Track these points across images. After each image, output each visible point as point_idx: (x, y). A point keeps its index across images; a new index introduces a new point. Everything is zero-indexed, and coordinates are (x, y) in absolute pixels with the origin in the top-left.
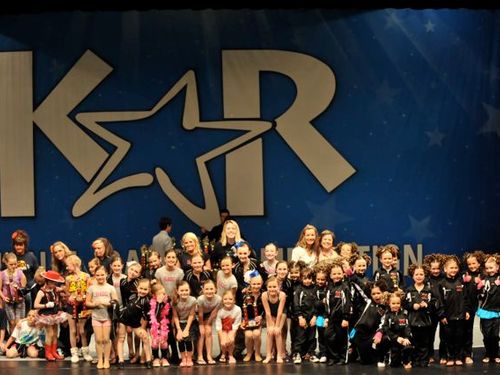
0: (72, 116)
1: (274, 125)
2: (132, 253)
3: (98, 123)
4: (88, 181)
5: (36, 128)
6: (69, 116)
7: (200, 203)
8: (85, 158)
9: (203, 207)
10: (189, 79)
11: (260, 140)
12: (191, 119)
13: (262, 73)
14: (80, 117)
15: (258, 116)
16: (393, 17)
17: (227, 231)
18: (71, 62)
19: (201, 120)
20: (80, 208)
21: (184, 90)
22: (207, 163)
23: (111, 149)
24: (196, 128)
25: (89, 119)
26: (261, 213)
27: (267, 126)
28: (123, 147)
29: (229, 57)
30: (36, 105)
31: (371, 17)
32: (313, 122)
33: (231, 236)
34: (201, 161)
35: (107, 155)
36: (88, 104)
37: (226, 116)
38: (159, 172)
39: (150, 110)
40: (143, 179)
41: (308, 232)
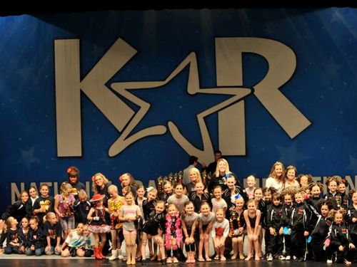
0: (108, 85)
1: (253, 90)
2: (152, 182)
3: (127, 90)
4: (120, 131)
5: (82, 94)
6: (105, 85)
7: (200, 147)
8: (118, 115)
9: (203, 150)
10: (191, 59)
11: (243, 101)
12: (193, 87)
13: (244, 54)
14: (114, 86)
15: (242, 85)
16: (337, 14)
17: (220, 166)
18: (107, 47)
19: (201, 87)
21: (188, 66)
22: (205, 118)
23: (136, 108)
24: (197, 94)
25: (120, 87)
26: (244, 154)
27: (248, 91)
28: (145, 107)
30: (82, 78)
31: (321, 14)
32: (280, 89)
33: (222, 170)
34: (200, 117)
35: (134, 112)
36: (120, 77)
37: (218, 85)
38: (170, 124)
39: (164, 80)
40: (159, 130)
41: (277, 167)
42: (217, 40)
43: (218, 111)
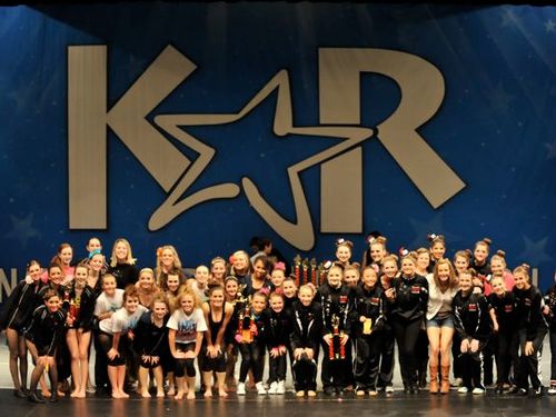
0: (150, 118)
1: (376, 131)
3: (179, 126)
4: (167, 190)
5: (110, 132)
6: (146, 118)
7: (292, 218)
9: (295, 222)
10: (281, 80)
11: (360, 149)
12: (283, 124)
13: (362, 74)
14: (159, 120)
15: (358, 122)
16: (510, 14)
18: (149, 59)
19: (294, 125)
20: (158, 220)
21: (275, 92)
22: (300, 174)
23: (192, 156)
24: (289, 135)
25: (169, 122)
26: (360, 231)
27: (368, 133)
28: (207, 154)
29: (326, 54)
30: (110, 105)
31: (485, 15)
32: (419, 130)
34: (293, 171)
35: (189, 162)
36: (169, 105)
37: (322, 122)
38: (246, 182)
39: (237, 113)
40: (228, 190)
42: (321, 50)
43: (320, 163)
